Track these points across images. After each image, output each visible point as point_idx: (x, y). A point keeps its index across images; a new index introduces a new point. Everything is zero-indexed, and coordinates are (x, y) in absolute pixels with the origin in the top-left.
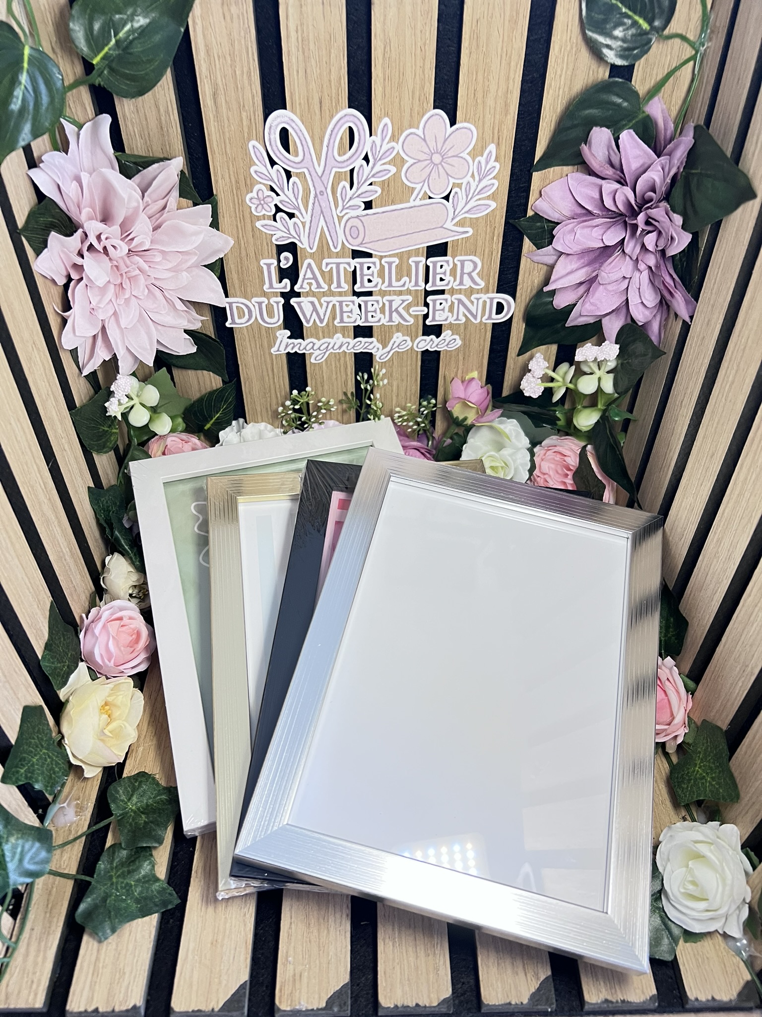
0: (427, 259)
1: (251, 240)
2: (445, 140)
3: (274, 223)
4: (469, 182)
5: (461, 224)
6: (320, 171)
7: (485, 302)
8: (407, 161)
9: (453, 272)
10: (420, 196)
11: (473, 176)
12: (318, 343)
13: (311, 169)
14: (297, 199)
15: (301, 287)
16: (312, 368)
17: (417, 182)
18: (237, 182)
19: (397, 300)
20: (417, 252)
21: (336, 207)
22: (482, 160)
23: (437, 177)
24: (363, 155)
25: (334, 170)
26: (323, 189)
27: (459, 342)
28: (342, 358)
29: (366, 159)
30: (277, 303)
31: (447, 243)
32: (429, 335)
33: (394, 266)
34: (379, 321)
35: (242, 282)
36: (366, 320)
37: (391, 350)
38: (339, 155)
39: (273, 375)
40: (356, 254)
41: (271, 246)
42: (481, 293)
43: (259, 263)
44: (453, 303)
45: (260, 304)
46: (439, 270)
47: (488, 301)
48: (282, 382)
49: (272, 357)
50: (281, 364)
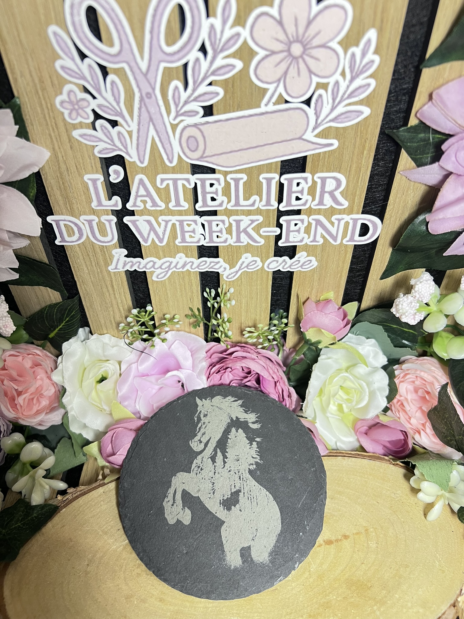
0: (281, 175)
1: (70, 152)
2: (309, 23)
3: (93, 132)
4: (337, 83)
5: (324, 134)
6: (144, 66)
7: (347, 223)
8: (257, 53)
9: (312, 191)
10: (274, 99)
11: (343, 74)
12: (159, 263)
13: (133, 64)
14: (118, 103)
15: (135, 205)
16: (155, 285)
17: (269, 81)
18: (41, 81)
19: (245, 221)
20: (268, 168)
21: (169, 113)
22: (357, 51)
23: (296, 75)
24: (199, 45)
25: (163, 65)
26: (150, 90)
27: (315, 263)
28: (187, 278)
29: (203, 49)
30: (109, 221)
31: (305, 158)
32: (281, 256)
33: (241, 183)
34: (225, 241)
35: (66, 198)
36: (211, 240)
37: (239, 270)
38: (168, 44)
39: (114, 291)
40: (196, 169)
41: (94, 159)
42: (344, 214)
43: (83, 178)
44: (310, 224)
45: (90, 222)
46: (295, 188)
47: (351, 222)
48: (124, 298)
49: (110, 274)
50: (120, 281)
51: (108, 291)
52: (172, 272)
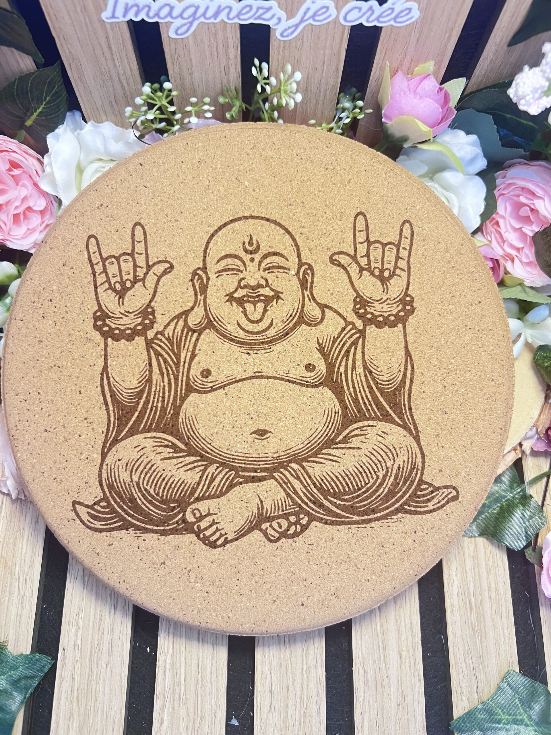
39: (112, 54)
48: (127, 66)
49: (105, 27)
50: (121, 39)
51: (103, 54)
52: (199, 24)
